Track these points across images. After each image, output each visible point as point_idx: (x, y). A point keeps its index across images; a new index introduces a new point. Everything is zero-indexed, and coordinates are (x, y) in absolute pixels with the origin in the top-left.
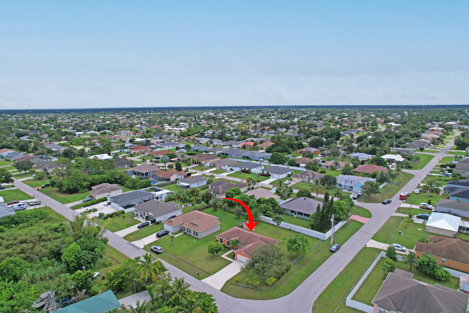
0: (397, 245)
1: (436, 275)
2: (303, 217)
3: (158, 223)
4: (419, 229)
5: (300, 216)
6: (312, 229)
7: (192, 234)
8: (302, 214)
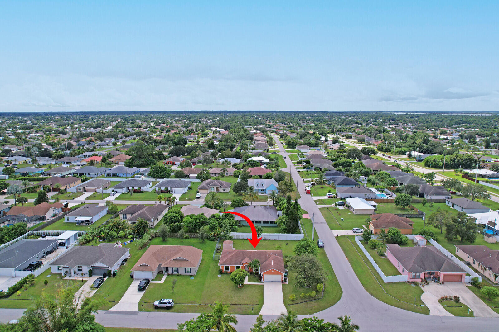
0: (357, 228)
1: (403, 241)
2: (269, 225)
3: (114, 275)
4: (349, 214)
5: (266, 225)
6: (288, 232)
7: (182, 272)
8: (267, 222)
